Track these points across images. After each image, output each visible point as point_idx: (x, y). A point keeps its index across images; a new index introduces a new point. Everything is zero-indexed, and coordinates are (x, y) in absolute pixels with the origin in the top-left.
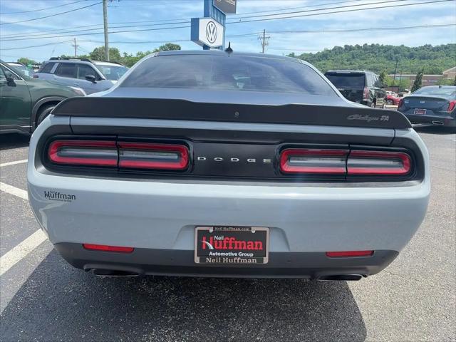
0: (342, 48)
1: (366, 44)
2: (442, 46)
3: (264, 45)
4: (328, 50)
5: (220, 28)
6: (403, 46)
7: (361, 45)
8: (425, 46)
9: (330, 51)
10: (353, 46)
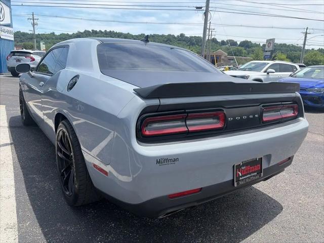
0: (90, 32)
1: (106, 31)
2: (151, 35)
3: (34, 25)
4: (80, 33)
5: (6, 9)
6: (129, 33)
7: (103, 31)
8: (142, 34)
9: (82, 33)
10: (98, 31)
